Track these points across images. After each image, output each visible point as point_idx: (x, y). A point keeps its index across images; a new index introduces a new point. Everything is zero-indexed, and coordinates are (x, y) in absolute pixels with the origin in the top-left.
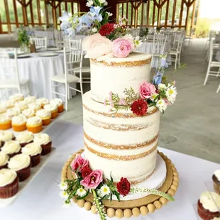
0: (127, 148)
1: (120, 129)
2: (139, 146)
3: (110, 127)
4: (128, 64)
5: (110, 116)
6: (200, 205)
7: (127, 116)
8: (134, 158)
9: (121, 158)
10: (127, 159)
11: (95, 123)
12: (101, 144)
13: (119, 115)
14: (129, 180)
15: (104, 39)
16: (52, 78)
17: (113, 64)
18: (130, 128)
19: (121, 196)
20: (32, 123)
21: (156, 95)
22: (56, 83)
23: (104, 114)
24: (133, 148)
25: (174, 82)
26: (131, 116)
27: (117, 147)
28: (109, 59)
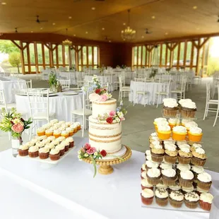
0: (105, 137)
1: (102, 129)
3: (98, 128)
5: (98, 123)
7: (105, 124)
9: (103, 142)
11: (93, 127)
12: (95, 136)
13: (102, 123)
15: (97, 94)
16: (73, 112)
18: (106, 129)
19: (102, 157)
21: (116, 115)
22: (76, 115)
23: (96, 123)
24: (108, 137)
26: (107, 124)
27: (101, 137)
28: (98, 102)
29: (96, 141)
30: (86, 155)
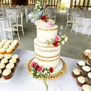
0: (52, 57)
1: (50, 52)
2: (56, 56)
3: (46, 51)
4: (52, 30)
5: (46, 47)
6: (73, 73)
7: (52, 47)
8: (54, 60)
9: (50, 61)
10: (52, 61)
11: (41, 50)
12: (43, 57)
13: (49, 47)
14: (53, 68)
15: (43, 21)
16: (4, 30)
17: (47, 30)
18: (53, 51)
19: (50, 73)
20: (9, 50)
21: (61, 39)
22: (6, 32)
23: (44, 47)
24: (54, 57)
25: (65, 34)
26: (53, 47)
27: (48, 58)
29: (42, 60)
30: (38, 74)
